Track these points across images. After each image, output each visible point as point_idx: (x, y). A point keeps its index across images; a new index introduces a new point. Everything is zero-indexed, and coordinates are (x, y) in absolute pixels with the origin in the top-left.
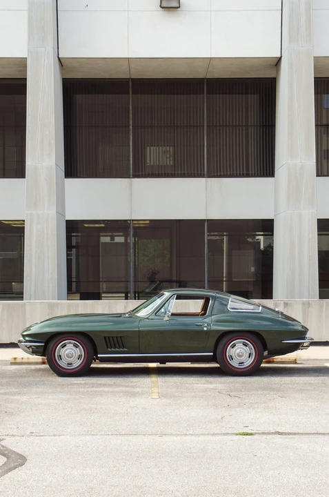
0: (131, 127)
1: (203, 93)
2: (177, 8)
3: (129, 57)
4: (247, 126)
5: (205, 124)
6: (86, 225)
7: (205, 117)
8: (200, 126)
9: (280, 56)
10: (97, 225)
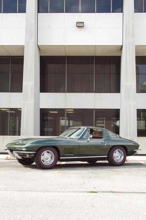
0: (66, 74)
1: (94, 64)
2: (83, 27)
3: (65, 45)
4: (110, 74)
5: (94, 73)
6: (51, 112)
7: (94, 70)
8: (92, 74)
9: (122, 45)
10: (55, 112)
